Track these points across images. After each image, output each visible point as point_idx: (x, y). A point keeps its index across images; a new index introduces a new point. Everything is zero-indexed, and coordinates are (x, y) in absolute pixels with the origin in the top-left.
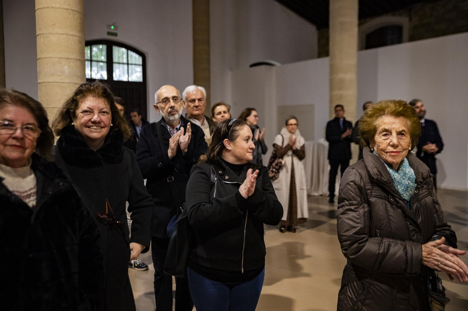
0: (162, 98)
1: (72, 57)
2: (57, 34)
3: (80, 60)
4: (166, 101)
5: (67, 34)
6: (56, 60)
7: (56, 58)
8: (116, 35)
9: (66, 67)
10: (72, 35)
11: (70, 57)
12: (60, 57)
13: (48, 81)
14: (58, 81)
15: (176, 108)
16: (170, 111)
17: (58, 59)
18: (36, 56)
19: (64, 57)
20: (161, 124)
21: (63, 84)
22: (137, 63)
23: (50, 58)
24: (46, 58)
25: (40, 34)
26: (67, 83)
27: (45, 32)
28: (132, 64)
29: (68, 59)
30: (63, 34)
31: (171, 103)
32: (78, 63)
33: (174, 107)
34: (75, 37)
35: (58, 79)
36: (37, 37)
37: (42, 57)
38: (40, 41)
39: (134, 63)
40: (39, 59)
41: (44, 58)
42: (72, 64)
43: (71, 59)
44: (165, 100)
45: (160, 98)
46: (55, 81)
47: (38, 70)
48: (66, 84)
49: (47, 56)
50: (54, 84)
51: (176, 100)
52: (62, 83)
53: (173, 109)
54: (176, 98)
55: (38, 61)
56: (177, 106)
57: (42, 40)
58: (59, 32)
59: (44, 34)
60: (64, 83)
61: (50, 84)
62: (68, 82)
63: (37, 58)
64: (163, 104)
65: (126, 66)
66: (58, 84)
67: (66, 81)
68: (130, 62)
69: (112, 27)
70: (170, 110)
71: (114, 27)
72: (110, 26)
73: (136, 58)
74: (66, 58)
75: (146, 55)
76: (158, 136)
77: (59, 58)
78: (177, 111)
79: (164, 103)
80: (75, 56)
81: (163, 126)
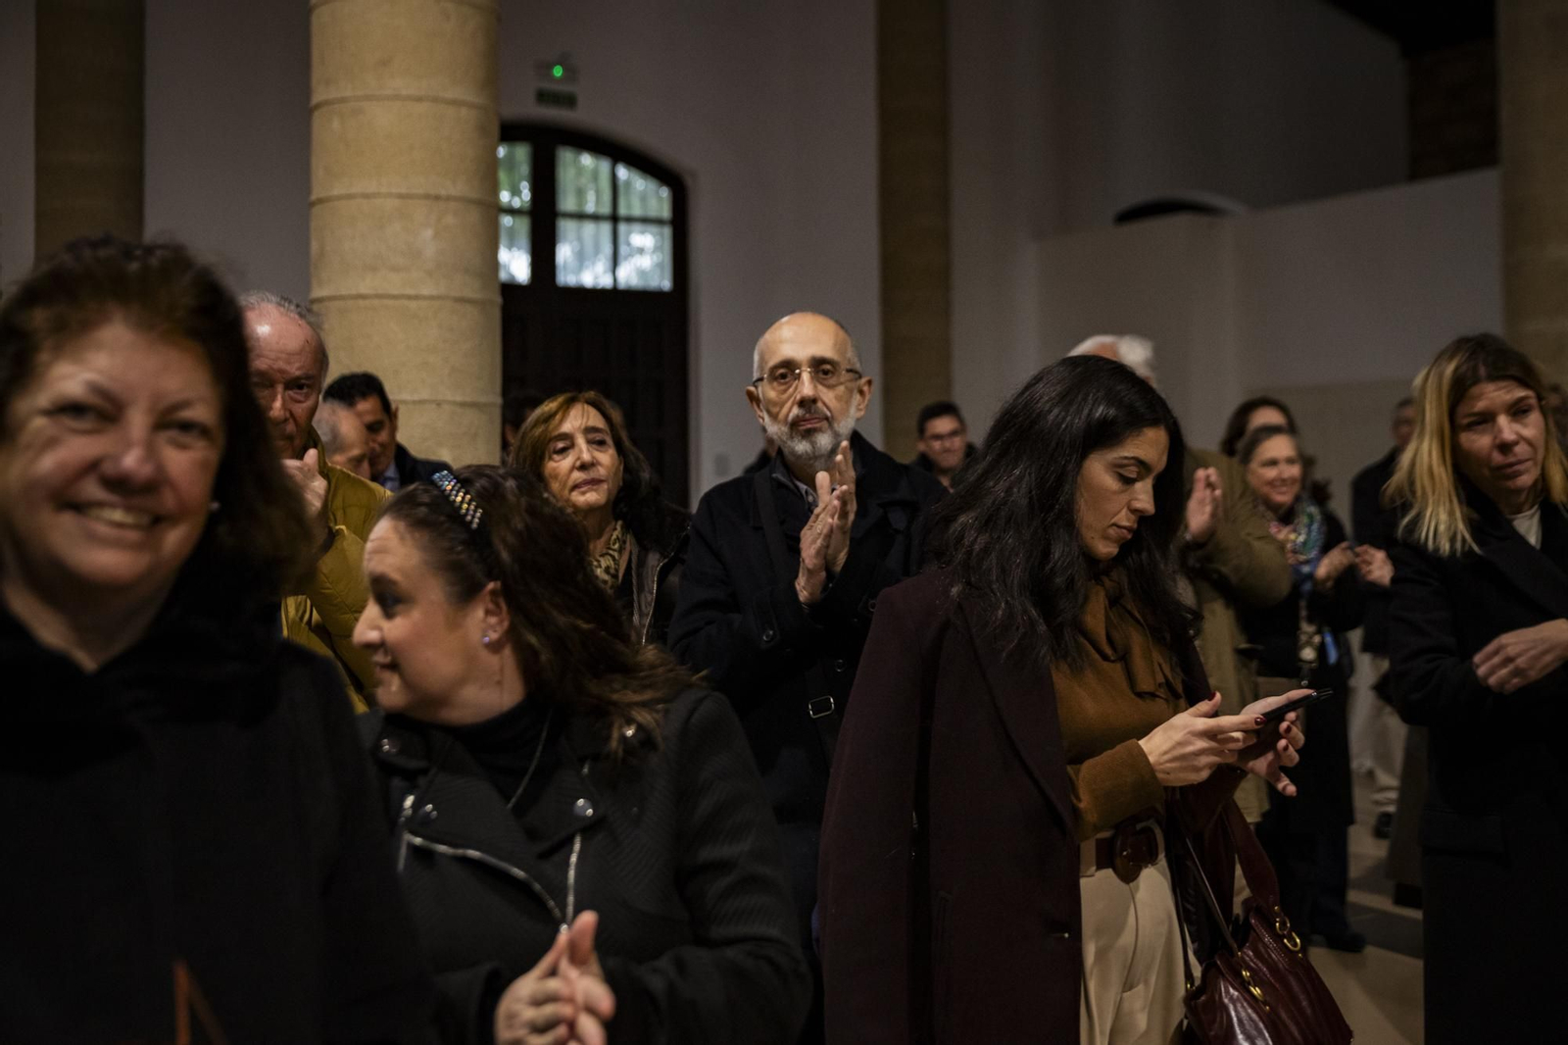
0: (773, 362)
1: (453, 191)
2: (396, 97)
3: (479, 203)
4: (783, 376)
5: (435, 100)
6: (390, 204)
7: (390, 195)
8: (569, 101)
9: (429, 233)
10: (454, 103)
11: (443, 192)
12: (403, 191)
13: (354, 292)
14: (395, 292)
15: (824, 404)
16: (798, 416)
17: (396, 202)
18: (308, 190)
19: (421, 191)
20: (774, 475)
21: (413, 304)
22: (653, 213)
23: (366, 196)
24: (350, 197)
25: (327, 103)
26: (432, 298)
27: (348, 93)
28: (630, 220)
29: (437, 198)
30: (419, 99)
31: (803, 383)
32: (474, 216)
33: (814, 401)
34: (464, 111)
35: (393, 284)
36: (316, 114)
37: (336, 192)
38: (327, 130)
39: (637, 212)
40: (321, 201)
41: (340, 198)
42: (450, 220)
43: (448, 198)
44: (782, 371)
45: (766, 363)
46: (380, 292)
47: (314, 246)
48: (424, 303)
49: (353, 190)
50: (376, 302)
51: (826, 373)
52: (409, 297)
53: (809, 411)
54: (828, 367)
55: (316, 210)
56: (828, 397)
57: (336, 124)
58: (404, 92)
59: (343, 100)
60: (416, 297)
61: (361, 302)
62: (435, 293)
63: (313, 197)
64: (774, 389)
65: (606, 228)
66: (390, 302)
67: (425, 292)
68: (622, 211)
69: (558, 72)
70: (795, 411)
71: (565, 70)
72: (550, 67)
73: (645, 194)
74: (427, 197)
75: (689, 182)
76: (761, 528)
77: (401, 196)
78: (827, 419)
79: (775, 384)
80: (459, 187)
81: (781, 485)
